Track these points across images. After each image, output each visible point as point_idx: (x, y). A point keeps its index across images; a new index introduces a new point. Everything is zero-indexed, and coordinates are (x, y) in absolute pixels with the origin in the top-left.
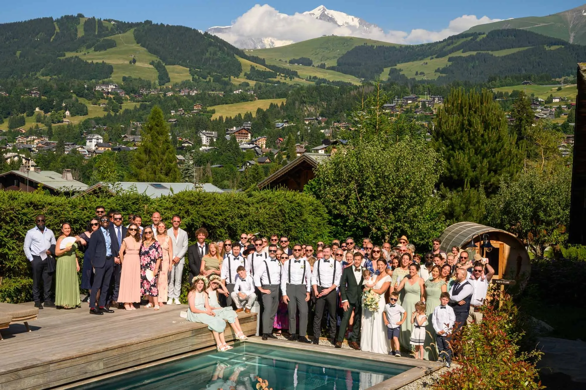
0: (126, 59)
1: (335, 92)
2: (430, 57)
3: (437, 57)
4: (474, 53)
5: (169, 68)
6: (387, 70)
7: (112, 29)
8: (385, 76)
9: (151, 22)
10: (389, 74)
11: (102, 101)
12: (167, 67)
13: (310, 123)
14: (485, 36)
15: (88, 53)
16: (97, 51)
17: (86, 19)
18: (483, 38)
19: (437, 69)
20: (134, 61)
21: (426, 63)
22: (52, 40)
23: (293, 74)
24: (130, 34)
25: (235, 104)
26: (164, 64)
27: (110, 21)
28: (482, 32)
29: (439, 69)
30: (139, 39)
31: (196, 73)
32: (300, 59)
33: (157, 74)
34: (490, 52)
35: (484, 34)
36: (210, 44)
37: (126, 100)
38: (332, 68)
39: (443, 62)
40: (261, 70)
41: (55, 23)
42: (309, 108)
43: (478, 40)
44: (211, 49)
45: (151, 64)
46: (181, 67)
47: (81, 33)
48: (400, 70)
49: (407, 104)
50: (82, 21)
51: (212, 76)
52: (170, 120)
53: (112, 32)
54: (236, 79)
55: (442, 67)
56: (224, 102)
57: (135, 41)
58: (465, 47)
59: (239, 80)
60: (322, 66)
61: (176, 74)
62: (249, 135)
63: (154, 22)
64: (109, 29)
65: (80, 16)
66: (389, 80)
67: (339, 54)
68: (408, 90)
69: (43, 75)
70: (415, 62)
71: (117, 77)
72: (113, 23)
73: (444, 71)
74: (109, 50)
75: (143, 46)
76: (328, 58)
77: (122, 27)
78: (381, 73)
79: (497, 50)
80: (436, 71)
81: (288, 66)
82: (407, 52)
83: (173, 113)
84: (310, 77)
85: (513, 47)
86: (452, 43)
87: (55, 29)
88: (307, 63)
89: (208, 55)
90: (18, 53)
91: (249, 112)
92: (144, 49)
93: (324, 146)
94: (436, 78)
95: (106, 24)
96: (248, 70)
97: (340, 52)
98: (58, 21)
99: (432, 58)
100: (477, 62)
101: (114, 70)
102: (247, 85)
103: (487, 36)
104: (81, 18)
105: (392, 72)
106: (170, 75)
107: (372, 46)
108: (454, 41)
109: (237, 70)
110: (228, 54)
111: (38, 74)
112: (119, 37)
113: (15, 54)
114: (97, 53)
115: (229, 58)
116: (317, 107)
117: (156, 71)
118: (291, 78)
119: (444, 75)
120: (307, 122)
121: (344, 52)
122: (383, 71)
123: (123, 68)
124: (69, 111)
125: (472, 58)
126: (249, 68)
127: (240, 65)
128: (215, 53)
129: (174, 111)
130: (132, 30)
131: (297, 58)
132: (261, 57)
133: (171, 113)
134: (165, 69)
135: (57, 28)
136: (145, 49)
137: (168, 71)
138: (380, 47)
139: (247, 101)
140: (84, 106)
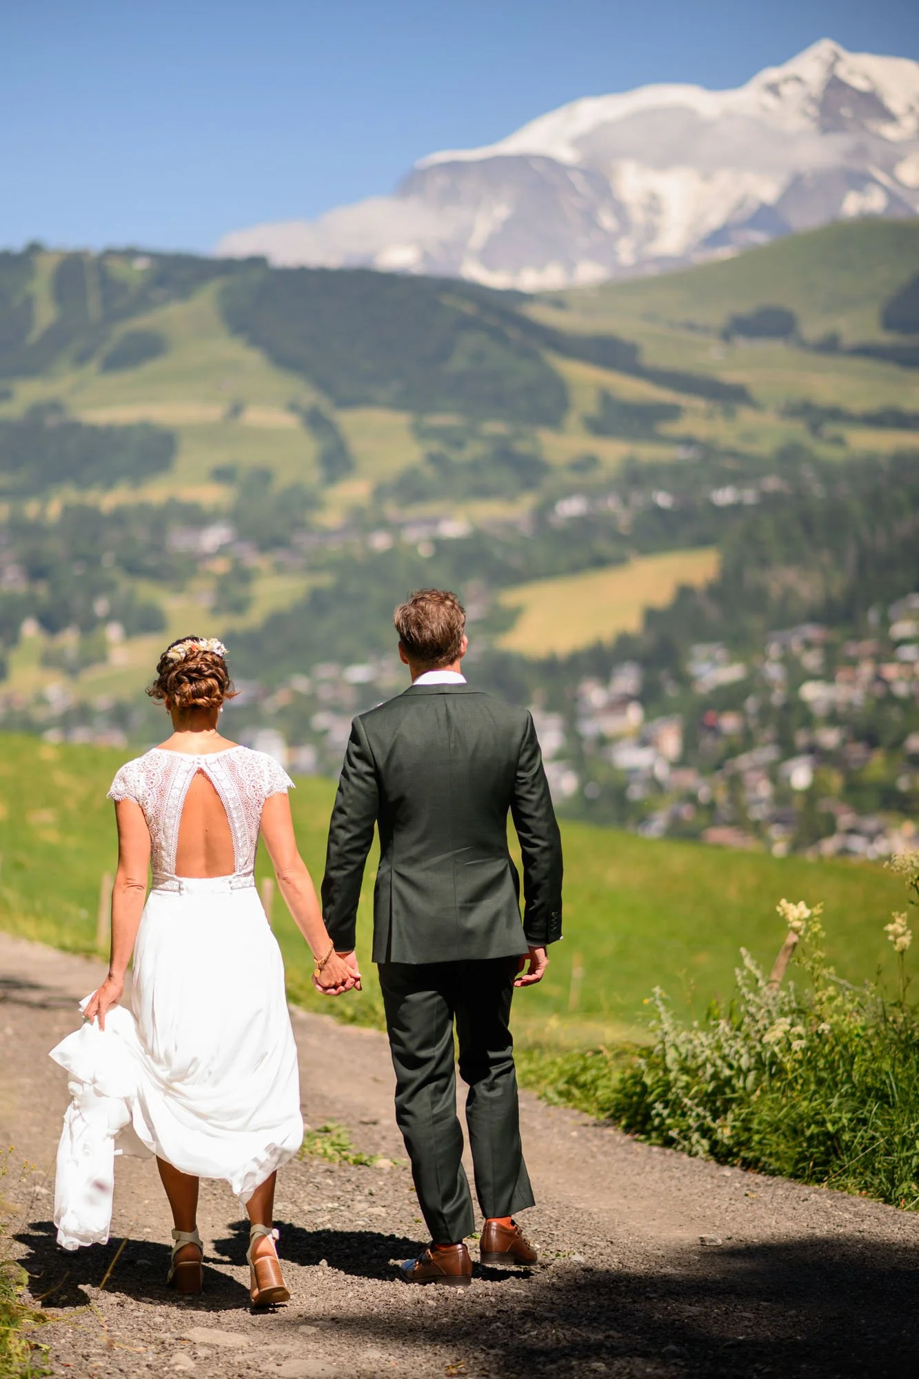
5: (345, 421)
7: (140, 288)
9: (266, 260)
12: (339, 418)
15: (84, 380)
16: (109, 372)
17: (56, 259)
20: (236, 410)
24: (206, 300)
26: (330, 409)
27: (131, 254)
30: (237, 321)
31: (431, 431)
32: (755, 313)
33: (313, 447)
36: (466, 324)
38: (865, 350)
40: (633, 397)
44: (471, 341)
45: (288, 411)
46: (384, 414)
47: (46, 314)
50: (46, 266)
54: (555, 439)
57: (225, 328)
59: (565, 443)
60: (830, 346)
61: (373, 443)
63: (276, 261)
64: (133, 289)
65: (34, 249)
67: (887, 286)
71: (193, 469)
72: (141, 262)
74: (147, 369)
75: (252, 343)
77: (176, 274)
81: (713, 360)
88: (779, 327)
92: (253, 358)
95: (117, 268)
96: (585, 403)
101: (180, 445)
104: (38, 259)
106: (354, 445)
112: (170, 317)
114: (114, 379)
115: (525, 366)
117: (310, 434)
121: (905, 277)
123: (208, 434)
126: (594, 395)
127: (564, 387)
134: (335, 428)
136: (261, 355)
137: (345, 433)
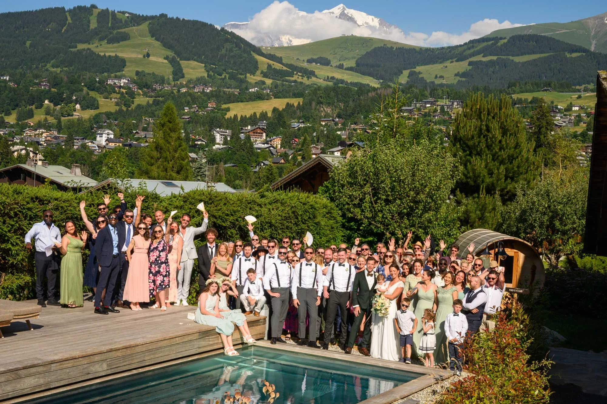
0: (140, 53)
1: (353, 93)
2: (450, 60)
3: (457, 61)
4: (495, 58)
5: (183, 63)
6: (406, 73)
7: (126, 21)
8: (403, 79)
9: (166, 15)
10: (408, 77)
11: (114, 95)
12: (181, 62)
13: (326, 125)
14: (506, 41)
15: (101, 45)
16: (109, 44)
17: (100, 11)
18: (504, 43)
19: (456, 72)
20: (148, 55)
21: (446, 67)
22: (63, 30)
23: (310, 74)
24: (144, 27)
25: (251, 102)
26: (178, 59)
27: (124, 13)
28: (503, 36)
29: (458, 72)
30: (153, 33)
31: (211, 69)
32: (318, 58)
33: (171, 69)
34: (511, 58)
35: (505, 38)
36: (227, 40)
37: (139, 95)
38: (350, 69)
39: (463, 66)
40: (278, 68)
41: (67, 14)
42: (325, 109)
43: (499, 44)
44: (228, 46)
45: (165, 58)
46: (196, 63)
47: (93, 25)
48: (420, 73)
49: (426, 107)
50: (95, 12)
51: (226, 73)
52: (183, 117)
53: (126, 24)
54: (252, 76)
55: (462, 71)
56: (239, 100)
57: (149, 35)
58: (485, 52)
59: (255, 78)
60: (341, 67)
61: (191, 70)
62: (264, 134)
63: (170, 16)
64: (123, 21)
65: (94, 6)
66: (408, 82)
67: (358, 55)
68: (427, 93)
69: (53, 66)
70: (435, 65)
71: (130, 71)
72: (127, 15)
73: (464, 75)
74: (121, 43)
75: (157, 39)
76: (346, 59)
77: (137, 19)
78: (399, 75)
79: (518, 55)
80: (456, 75)
81: (305, 65)
82: (426, 55)
83: (187, 110)
84: (328, 77)
85: (534, 53)
86: (473, 47)
87: (67, 20)
88: (325, 62)
89: (224, 51)
90: (28, 43)
91: (264, 111)
93: (340, 148)
94: (455, 82)
95: (120, 16)
96: (264, 68)
97: (360, 52)
98: (70, 11)
99: (452, 62)
100: (497, 67)
101: (127, 64)
102: (264, 83)
103: (509, 41)
104: (94, 10)
105: (411, 75)
106: (185, 71)
107: (392, 48)
108: (475, 45)
109: (254, 67)
110: (244, 51)
111: (48, 65)
112: (133, 30)
113: (25, 44)
114: (110, 45)
115: (245, 55)
116: (334, 108)
117: (171, 66)
118: (308, 78)
119: (464, 79)
120: (324, 123)
121: (364, 52)
122: (402, 73)
123: (135, 61)
124: (80, 104)
125: (492, 62)
126: (266, 66)
127: (257, 62)
128: (231, 50)
129: (187, 108)
130: (147, 23)
131: (315, 57)
132: (278, 55)
133: (184, 110)
134: (179, 64)
135: (69, 18)
136: (159, 43)
137: (182, 66)
138: (400, 49)
139: (263, 99)
140: (95, 100)
